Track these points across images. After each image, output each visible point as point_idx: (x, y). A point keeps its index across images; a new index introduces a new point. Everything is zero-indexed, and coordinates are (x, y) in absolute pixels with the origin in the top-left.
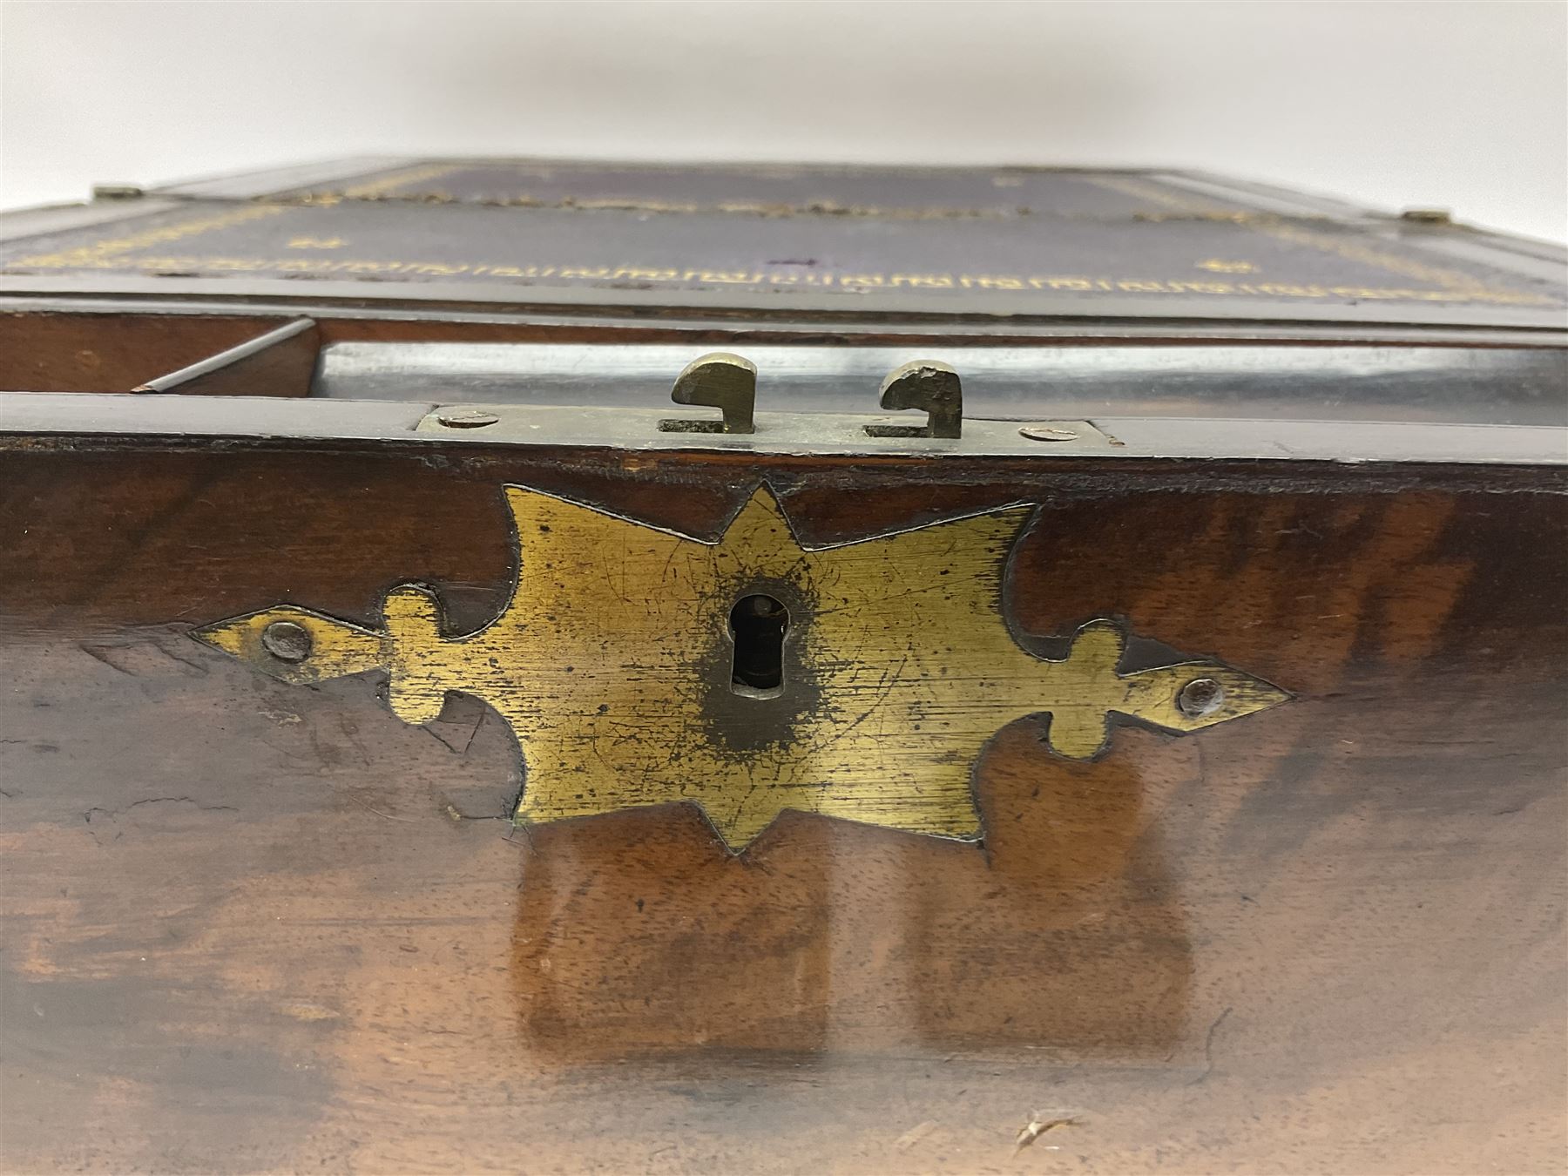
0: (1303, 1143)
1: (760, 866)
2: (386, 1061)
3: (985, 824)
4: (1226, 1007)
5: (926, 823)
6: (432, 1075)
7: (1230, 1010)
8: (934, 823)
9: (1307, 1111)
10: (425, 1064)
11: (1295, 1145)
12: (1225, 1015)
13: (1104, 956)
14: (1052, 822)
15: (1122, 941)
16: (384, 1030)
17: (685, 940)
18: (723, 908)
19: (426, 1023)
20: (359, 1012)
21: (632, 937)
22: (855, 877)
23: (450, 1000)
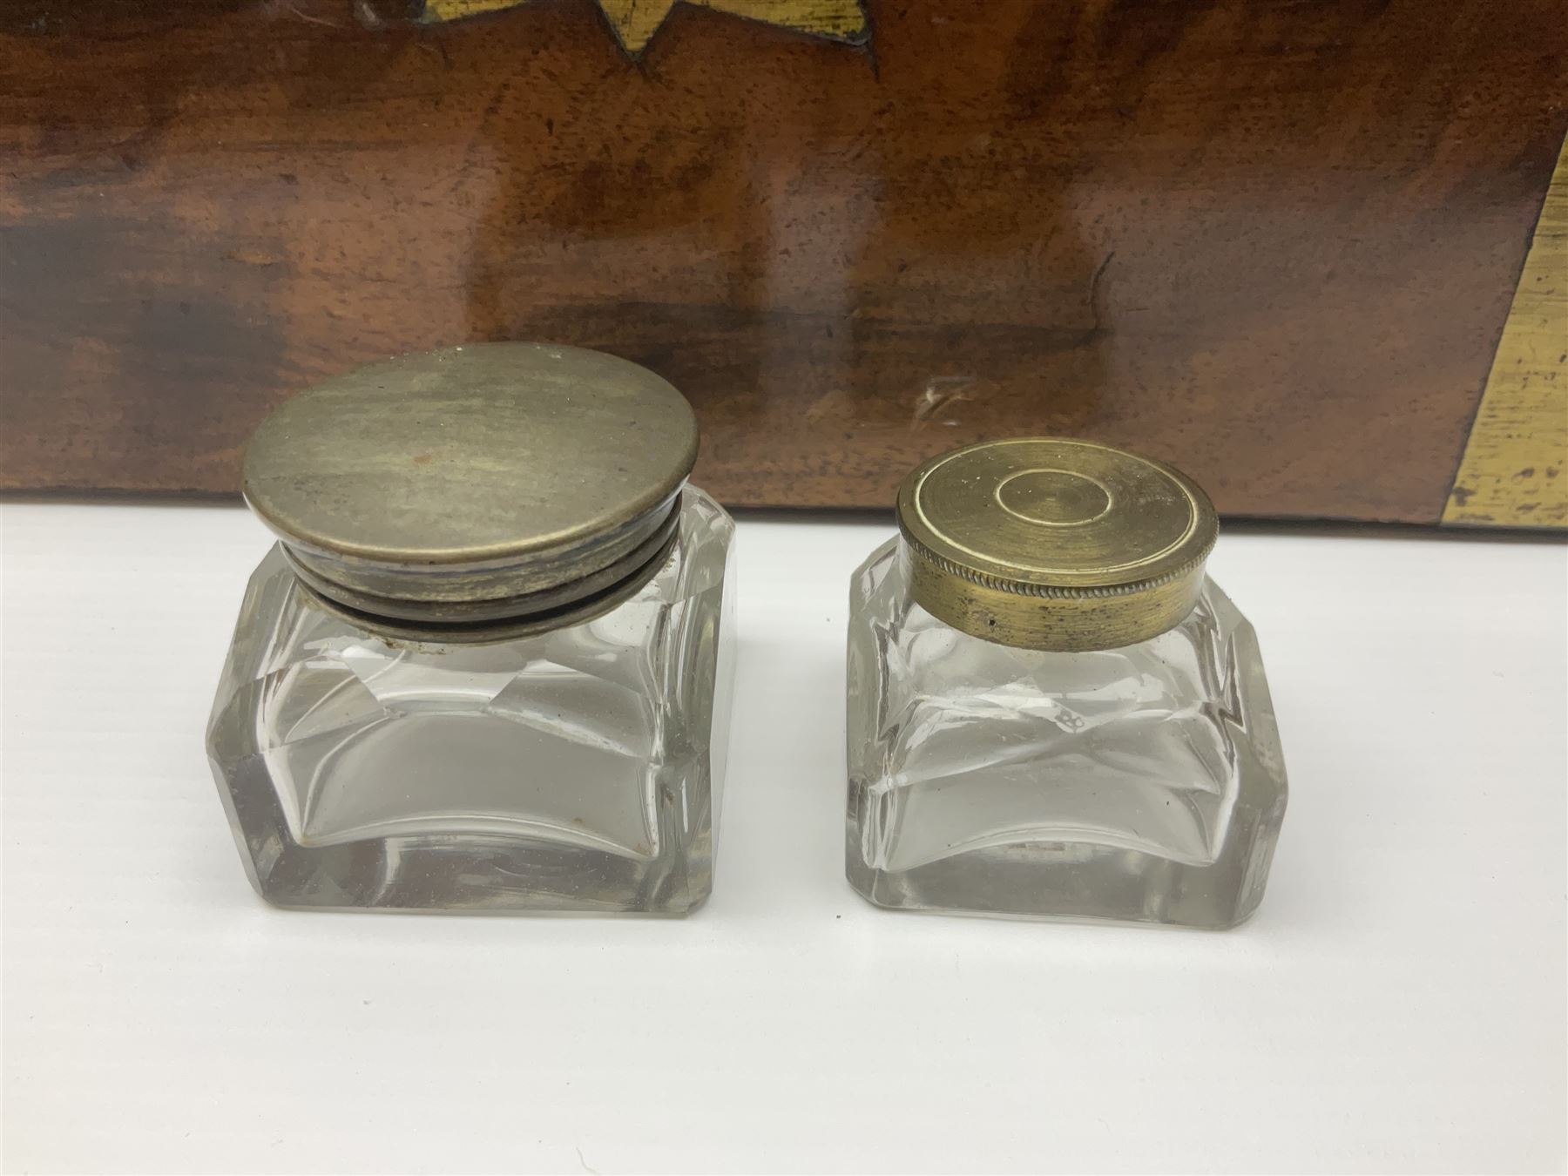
0: (1190, 420)
1: (659, 77)
2: (331, 315)
3: (870, 22)
4: (1110, 250)
5: (813, 19)
6: (374, 332)
7: (1112, 254)
8: (820, 19)
9: (1192, 380)
10: (366, 317)
11: (1182, 422)
12: (1108, 260)
13: (990, 188)
14: (935, 20)
15: (1007, 169)
16: (325, 276)
17: (594, 170)
18: (627, 131)
19: (364, 269)
20: (302, 255)
21: (545, 166)
22: (750, 92)
23: (383, 241)
